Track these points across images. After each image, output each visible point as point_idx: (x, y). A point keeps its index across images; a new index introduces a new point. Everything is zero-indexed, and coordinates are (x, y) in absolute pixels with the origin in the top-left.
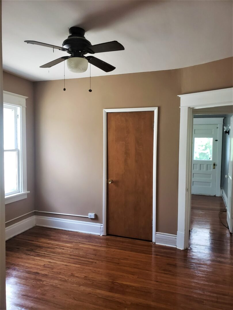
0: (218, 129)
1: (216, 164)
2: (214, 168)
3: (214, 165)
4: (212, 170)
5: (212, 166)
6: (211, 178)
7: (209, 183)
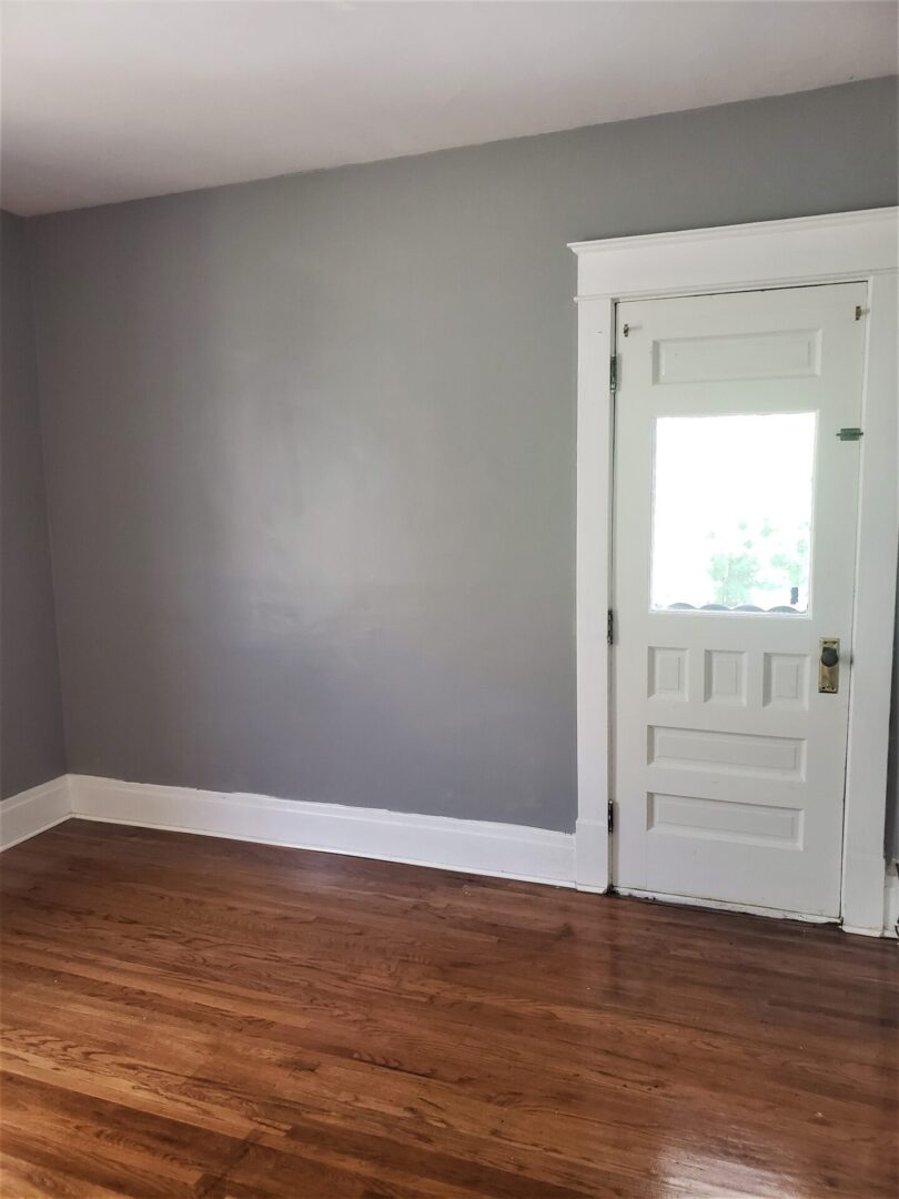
0: (867, 320)
1: (843, 650)
2: (829, 686)
3: (830, 657)
4: (806, 704)
5: (811, 670)
6: (803, 776)
7: (788, 814)
